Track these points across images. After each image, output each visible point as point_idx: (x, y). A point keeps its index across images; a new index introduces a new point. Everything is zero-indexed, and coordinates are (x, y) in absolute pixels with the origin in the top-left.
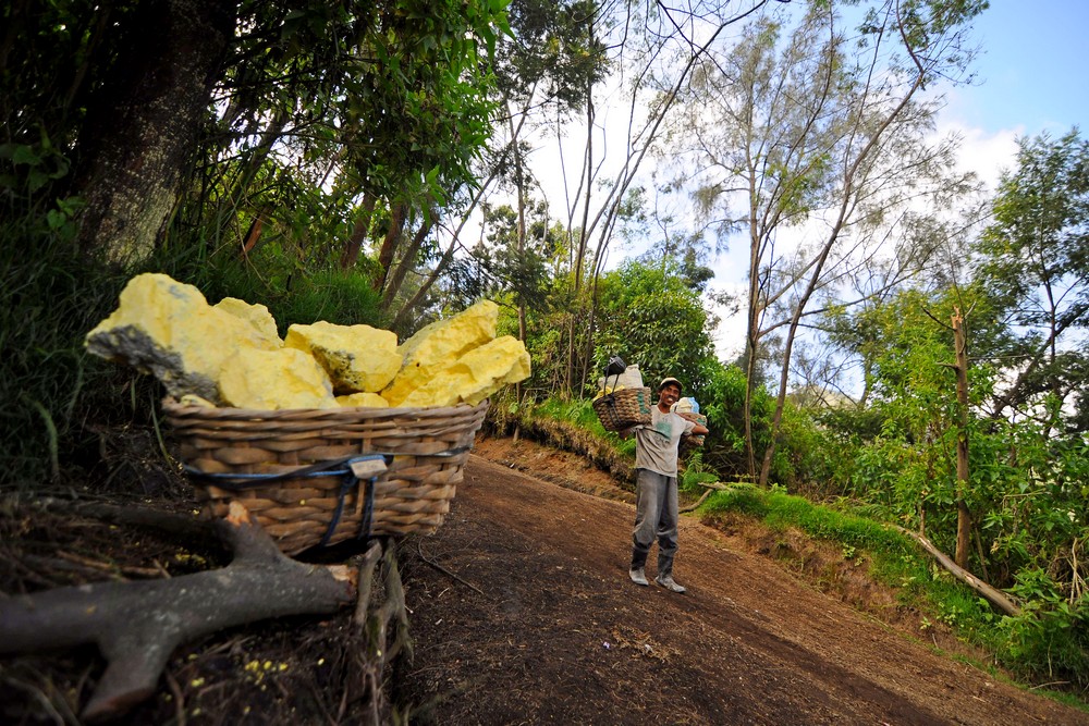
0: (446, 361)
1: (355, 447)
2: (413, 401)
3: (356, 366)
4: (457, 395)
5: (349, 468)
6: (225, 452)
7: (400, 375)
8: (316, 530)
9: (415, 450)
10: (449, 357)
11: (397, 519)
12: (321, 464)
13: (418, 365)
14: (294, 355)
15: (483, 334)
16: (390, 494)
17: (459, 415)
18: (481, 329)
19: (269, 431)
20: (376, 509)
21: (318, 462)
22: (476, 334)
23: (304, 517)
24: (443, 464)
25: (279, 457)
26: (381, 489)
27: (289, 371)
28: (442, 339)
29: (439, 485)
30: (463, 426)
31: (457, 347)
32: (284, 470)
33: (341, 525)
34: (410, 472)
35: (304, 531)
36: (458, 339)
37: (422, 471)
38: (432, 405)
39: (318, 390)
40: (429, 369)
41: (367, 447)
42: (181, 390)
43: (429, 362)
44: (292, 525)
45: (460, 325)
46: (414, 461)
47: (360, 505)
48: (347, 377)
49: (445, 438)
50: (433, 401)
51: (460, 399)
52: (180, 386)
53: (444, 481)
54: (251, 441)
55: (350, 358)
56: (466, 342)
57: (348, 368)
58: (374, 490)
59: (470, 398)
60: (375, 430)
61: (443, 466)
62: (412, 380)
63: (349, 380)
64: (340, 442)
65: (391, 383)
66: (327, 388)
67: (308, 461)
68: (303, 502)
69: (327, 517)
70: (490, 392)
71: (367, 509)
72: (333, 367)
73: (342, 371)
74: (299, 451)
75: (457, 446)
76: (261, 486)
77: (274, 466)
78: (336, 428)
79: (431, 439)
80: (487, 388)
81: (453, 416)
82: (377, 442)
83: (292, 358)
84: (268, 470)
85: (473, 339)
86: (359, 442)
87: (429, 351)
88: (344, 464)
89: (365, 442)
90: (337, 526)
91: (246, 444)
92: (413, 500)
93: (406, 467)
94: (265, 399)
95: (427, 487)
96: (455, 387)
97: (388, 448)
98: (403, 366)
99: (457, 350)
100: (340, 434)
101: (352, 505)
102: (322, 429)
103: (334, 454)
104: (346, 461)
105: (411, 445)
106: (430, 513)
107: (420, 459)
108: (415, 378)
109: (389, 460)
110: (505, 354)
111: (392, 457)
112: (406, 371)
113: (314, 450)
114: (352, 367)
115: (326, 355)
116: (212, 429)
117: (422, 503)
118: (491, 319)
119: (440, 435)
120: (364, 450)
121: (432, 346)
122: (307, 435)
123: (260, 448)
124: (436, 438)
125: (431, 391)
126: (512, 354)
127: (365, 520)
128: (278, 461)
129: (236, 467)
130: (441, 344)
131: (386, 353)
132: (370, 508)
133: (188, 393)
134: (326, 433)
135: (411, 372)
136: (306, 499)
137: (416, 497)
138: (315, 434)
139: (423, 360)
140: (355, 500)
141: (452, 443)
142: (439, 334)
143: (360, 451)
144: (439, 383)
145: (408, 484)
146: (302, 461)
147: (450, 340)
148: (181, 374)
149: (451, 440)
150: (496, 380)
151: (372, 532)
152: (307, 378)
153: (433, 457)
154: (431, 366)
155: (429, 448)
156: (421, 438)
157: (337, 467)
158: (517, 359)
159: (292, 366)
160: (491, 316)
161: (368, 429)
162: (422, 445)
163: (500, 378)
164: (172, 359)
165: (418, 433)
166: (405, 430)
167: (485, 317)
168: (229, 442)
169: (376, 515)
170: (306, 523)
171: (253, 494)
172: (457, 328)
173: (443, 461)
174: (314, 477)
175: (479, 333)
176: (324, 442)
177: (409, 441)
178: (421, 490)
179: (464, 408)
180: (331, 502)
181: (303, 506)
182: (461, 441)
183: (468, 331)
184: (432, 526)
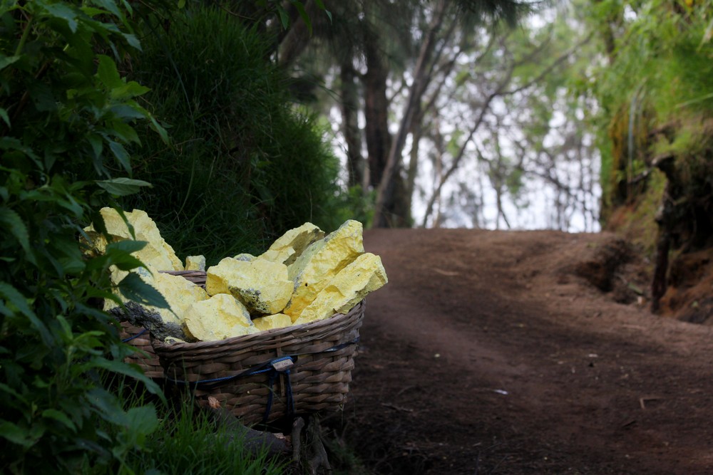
0: (327, 278)
1: (272, 354)
2: (304, 317)
3: (263, 298)
4: (332, 309)
5: (273, 367)
6: (200, 367)
7: (294, 295)
8: (259, 410)
9: (310, 350)
10: (329, 274)
11: (310, 399)
12: (255, 366)
13: (306, 285)
14: (222, 298)
15: (352, 251)
16: (301, 381)
17: (335, 322)
18: (349, 248)
19: (223, 352)
20: (294, 393)
21: (253, 366)
22: (346, 252)
23: (250, 402)
24: (333, 357)
25: (231, 366)
26: (294, 378)
27: (222, 311)
28: (321, 261)
29: (335, 372)
30: (341, 329)
31: (333, 265)
32: (235, 373)
33: (273, 406)
34: (311, 365)
35: (252, 412)
36: (333, 258)
37: (319, 363)
38: (316, 319)
39: (242, 320)
40: (315, 287)
41: (280, 352)
42: (162, 335)
43: (314, 281)
44: (244, 408)
45: (333, 246)
46: (311, 357)
47: (283, 390)
48: (258, 307)
49: (328, 339)
50: (316, 317)
51: (335, 312)
52: (161, 332)
53: (337, 368)
54: (214, 359)
55: (257, 294)
56: (340, 260)
57: (257, 300)
58: (290, 380)
59: (341, 309)
60: (282, 341)
61: (334, 358)
62: (304, 297)
63: (260, 308)
64: (263, 352)
65: (290, 302)
66: (246, 316)
67: (248, 366)
68: (248, 392)
69: (264, 400)
70: (356, 302)
71: (288, 393)
72: (247, 301)
73: (254, 303)
74: (241, 361)
75: (340, 343)
76: (223, 385)
77: (229, 372)
78: (260, 344)
79: (319, 342)
80: (352, 300)
81: (331, 324)
82: (285, 349)
83: (221, 301)
84: (226, 375)
85: (345, 256)
86: (275, 350)
87: (313, 273)
88: (269, 365)
89: (278, 350)
90: (271, 407)
91: (212, 361)
92: (318, 384)
93: (307, 362)
94: (214, 332)
95: (325, 374)
96: (329, 304)
97: (293, 351)
98: (295, 288)
99: (334, 268)
100: (263, 347)
101: (278, 392)
102: (253, 346)
103: (261, 360)
104: (269, 363)
105: (307, 347)
106: (334, 393)
107: (315, 355)
108: (306, 295)
109: (295, 359)
110: (364, 270)
111: (297, 356)
112: (298, 291)
113: (250, 359)
114: (260, 300)
115: (241, 293)
116: (193, 356)
117: (325, 386)
118: (356, 238)
119: (325, 338)
120: (278, 355)
121: (314, 268)
122: (245, 351)
123: (220, 362)
124: (323, 340)
125: (314, 309)
126: (370, 270)
127: (289, 403)
128: (231, 369)
129: (208, 375)
130: (321, 265)
131: (281, 283)
132: (290, 392)
133: (167, 336)
134: (254, 348)
135: (302, 292)
136: (250, 390)
137: (319, 381)
138: (249, 350)
139: (309, 281)
140: (279, 387)
141: (335, 342)
142: (318, 257)
143: (276, 356)
144: (319, 303)
145: (312, 373)
146: (244, 366)
147: (327, 260)
148: (161, 325)
149: (334, 339)
150: (359, 293)
151: (296, 411)
152: (234, 314)
153: (323, 353)
154: (316, 284)
155: (320, 347)
156: (313, 342)
157: (265, 366)
158: (373, 273)
159: (223, 307)
160: (355, 235)
161: (278, 342)
162: (314, 346)
163: (360, 291)
164: (155, 317)
165: (309, 339)
166: (300, 338)
167: (351, 238)
168: (202, 362)
169: (296, 397)
170: (252, 406)
171: (219, 391)
172: (331, 249)
173: (332, 354)
174: (252, 375)
175: (348, 251)
176: (255, 353)
177: (305, 345)
178: (322, 376)
179: (338, 317)
180: (264, 390)
181: (249, 395)
182: (343, 339)
183: (340, 250)
184: (338, 403)
